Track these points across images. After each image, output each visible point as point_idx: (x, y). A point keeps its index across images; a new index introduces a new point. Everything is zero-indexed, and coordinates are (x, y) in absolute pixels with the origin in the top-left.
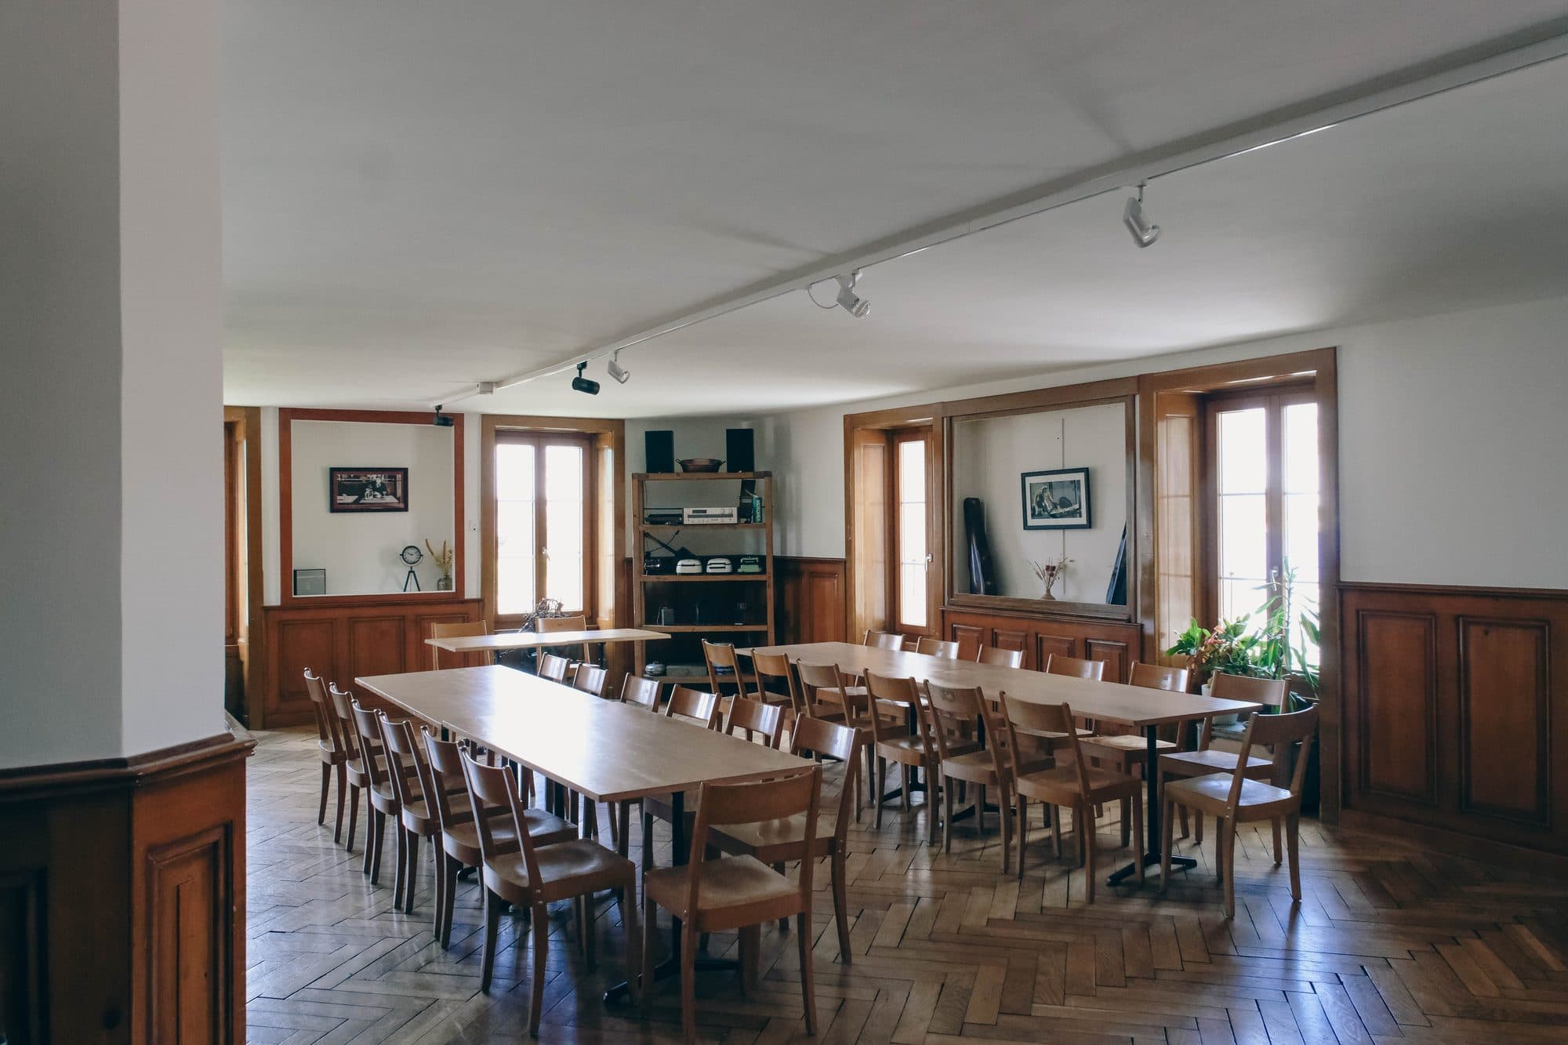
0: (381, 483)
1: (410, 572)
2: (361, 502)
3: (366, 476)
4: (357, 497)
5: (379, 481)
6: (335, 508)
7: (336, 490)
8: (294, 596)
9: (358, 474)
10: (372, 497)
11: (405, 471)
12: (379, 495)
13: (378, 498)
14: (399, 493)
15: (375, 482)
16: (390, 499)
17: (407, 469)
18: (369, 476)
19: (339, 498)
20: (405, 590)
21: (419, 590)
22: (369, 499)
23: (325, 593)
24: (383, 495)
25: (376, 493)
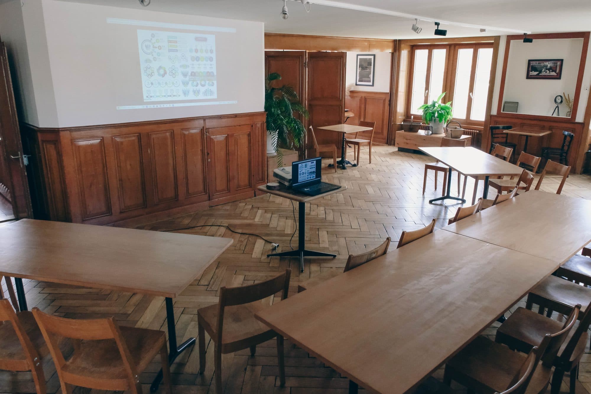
0: (550, 66)
1: (556, 107)
2: (540, 75)
3: (543, 63)
4: (538, 72)
5: (549, 66)
6: (528, 77)
7: (530, 69)
8: (502, 112)
9: (540, 62)
10: (545, 73)
11: (562, 61)
12: (548, 72)
13: (548, 73)
14: (558, 71)
15: (547, 66)
16: (553, 74)
17: (563, 59)
18: (545, 63)
19: (530, 72)
20: (552, 115)
21: (559, 116)
22: (543, 73)
23: (517, 112)
24: (550, 72)
25: (547, 71)
